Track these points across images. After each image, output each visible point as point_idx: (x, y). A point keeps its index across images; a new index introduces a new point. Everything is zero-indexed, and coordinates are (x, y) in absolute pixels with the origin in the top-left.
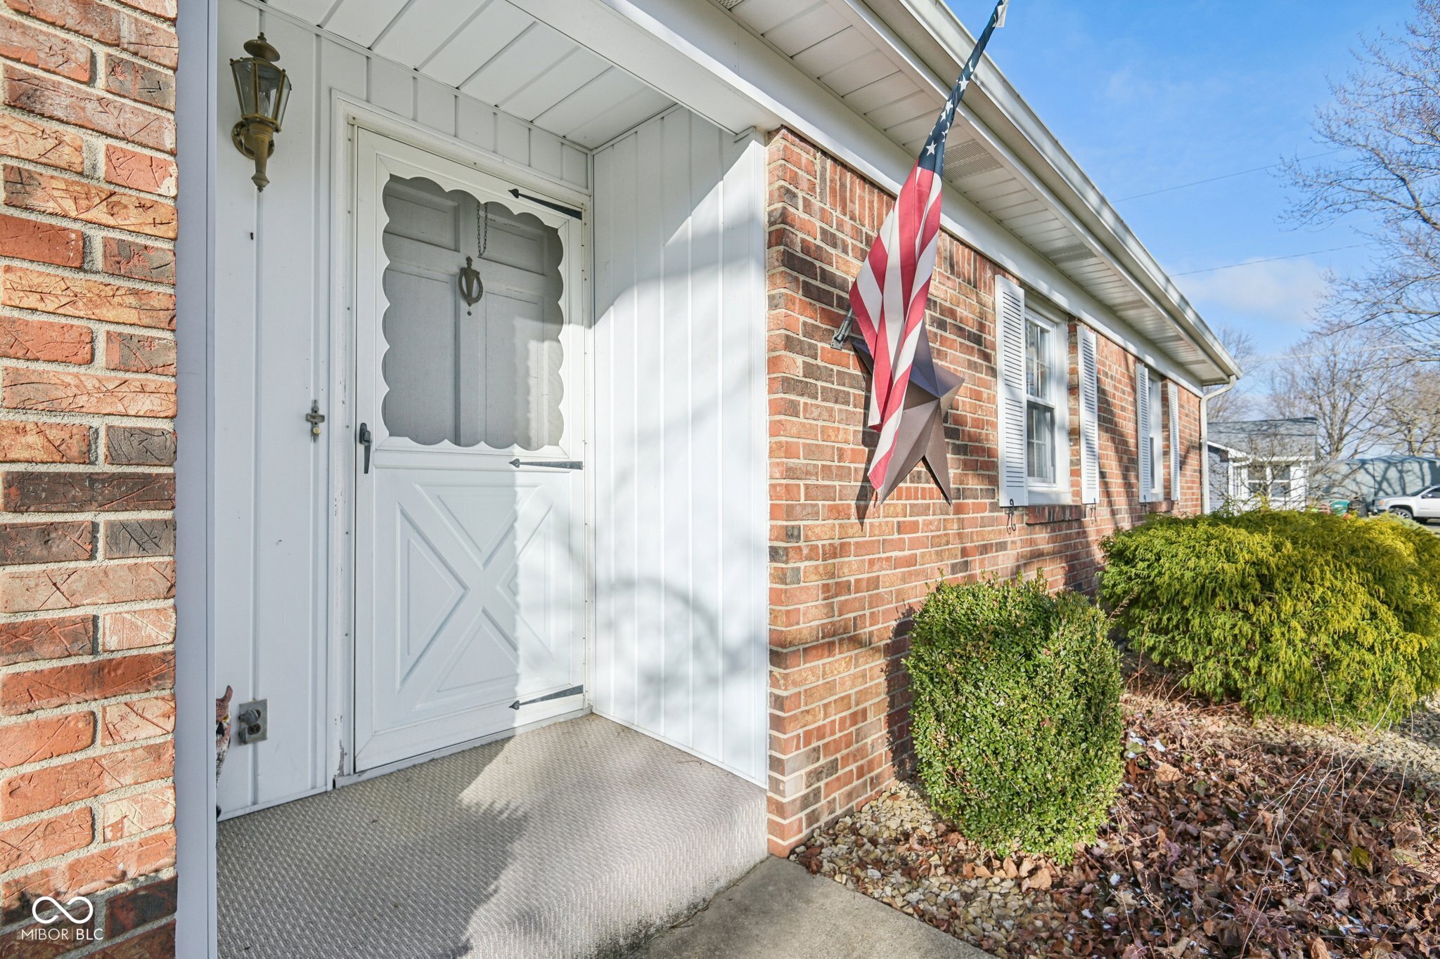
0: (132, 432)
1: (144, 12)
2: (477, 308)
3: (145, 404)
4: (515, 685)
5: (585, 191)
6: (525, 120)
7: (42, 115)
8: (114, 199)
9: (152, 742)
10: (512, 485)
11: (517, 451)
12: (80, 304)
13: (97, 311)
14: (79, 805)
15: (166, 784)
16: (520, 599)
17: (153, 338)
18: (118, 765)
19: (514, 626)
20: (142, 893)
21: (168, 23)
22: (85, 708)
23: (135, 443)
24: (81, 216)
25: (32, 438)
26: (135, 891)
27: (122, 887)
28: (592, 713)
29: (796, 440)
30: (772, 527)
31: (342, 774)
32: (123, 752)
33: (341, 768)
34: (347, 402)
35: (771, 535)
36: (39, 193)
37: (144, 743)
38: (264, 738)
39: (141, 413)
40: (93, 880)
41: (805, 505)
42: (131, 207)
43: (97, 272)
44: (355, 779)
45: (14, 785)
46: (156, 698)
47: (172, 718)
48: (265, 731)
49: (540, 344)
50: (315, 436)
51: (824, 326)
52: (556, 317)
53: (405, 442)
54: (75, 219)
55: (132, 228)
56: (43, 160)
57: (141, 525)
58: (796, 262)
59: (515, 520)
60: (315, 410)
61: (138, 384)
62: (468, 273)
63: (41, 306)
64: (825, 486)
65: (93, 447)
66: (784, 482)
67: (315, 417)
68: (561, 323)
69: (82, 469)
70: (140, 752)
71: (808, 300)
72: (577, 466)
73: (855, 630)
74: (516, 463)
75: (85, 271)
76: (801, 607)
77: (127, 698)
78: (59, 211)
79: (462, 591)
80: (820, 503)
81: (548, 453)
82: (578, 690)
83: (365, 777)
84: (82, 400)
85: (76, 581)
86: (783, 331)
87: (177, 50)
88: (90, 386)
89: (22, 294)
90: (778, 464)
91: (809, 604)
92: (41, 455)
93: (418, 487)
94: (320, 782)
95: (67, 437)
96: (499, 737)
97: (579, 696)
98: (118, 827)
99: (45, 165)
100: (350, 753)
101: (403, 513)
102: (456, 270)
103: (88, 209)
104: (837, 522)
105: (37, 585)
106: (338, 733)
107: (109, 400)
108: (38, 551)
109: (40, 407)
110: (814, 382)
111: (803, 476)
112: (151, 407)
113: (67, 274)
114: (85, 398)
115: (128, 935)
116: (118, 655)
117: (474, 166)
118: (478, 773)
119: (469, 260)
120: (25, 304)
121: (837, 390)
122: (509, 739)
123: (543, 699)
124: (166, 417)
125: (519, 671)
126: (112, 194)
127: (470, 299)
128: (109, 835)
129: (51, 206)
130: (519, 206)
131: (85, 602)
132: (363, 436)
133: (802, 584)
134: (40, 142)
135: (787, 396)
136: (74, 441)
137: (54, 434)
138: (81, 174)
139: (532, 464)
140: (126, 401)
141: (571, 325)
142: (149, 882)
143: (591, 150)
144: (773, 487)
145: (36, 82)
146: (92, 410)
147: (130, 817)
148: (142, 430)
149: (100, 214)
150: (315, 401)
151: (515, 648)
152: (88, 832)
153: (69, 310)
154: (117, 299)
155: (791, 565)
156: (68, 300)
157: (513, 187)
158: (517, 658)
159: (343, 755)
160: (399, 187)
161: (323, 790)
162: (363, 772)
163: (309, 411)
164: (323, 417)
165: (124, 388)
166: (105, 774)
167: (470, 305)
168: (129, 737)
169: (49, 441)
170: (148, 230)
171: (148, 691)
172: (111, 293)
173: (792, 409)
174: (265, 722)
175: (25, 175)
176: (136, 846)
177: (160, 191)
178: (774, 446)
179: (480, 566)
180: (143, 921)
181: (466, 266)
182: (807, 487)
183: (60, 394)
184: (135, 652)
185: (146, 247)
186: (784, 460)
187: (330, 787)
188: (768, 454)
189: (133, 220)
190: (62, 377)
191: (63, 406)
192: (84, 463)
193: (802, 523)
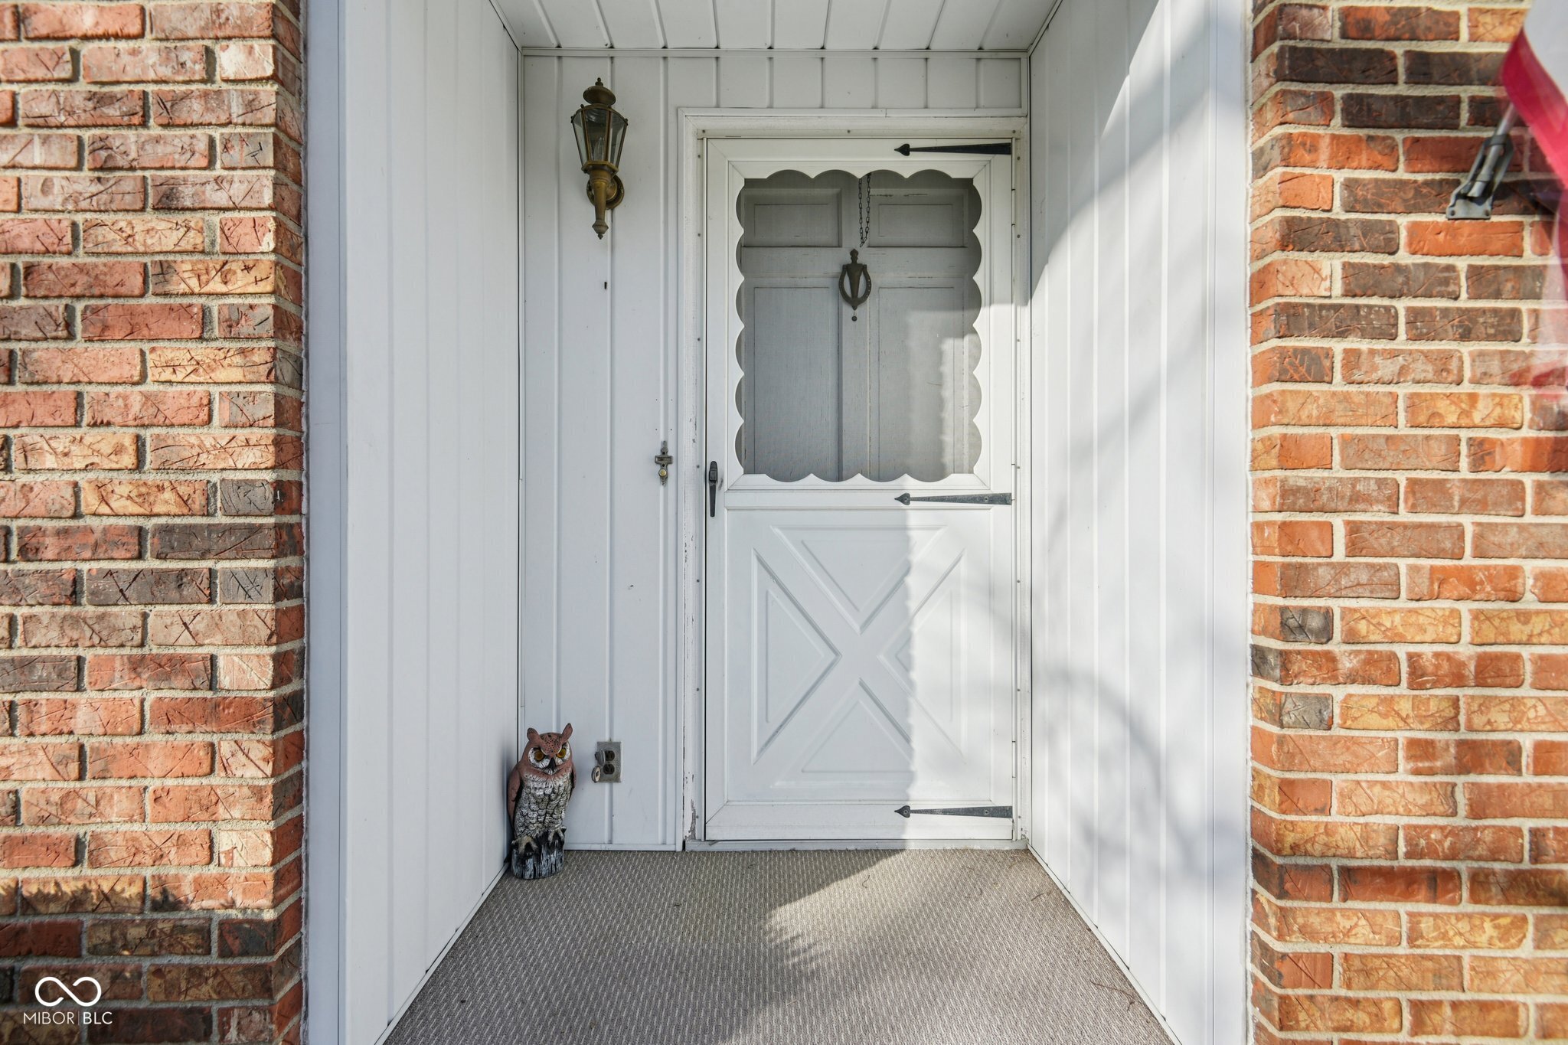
0: (239, 484)
1: (251, 81)
2: (866, 310)
3: (249, 457)
4: (908, 786)
5: (1018, 112)
6: (919, 50)
7: (177, 209)
8: (227, 267)
9: (256, 783)
10: (904, 528)
11: (910, 484)
12: (201, 370)
13: (212, 375)
14: (203, 826)
15: (266, 827)
16: (915, 675)
17: (256, 393)
18: (229, 800)
19: (906, 711)
20: (247, 926)
21: (271, 82)
22: (208, 738)
23: (241, 495)
24: (202, 291)
25: (168, 495)
26: (241, 922)
27: (233, 913)
28: (1027, 851)
29: (1321, 430)
30: (1257, 608)
31: (693, 837)
32: (233, 786)
33: (693, 830)
34: (697, 441)
35: (1254, 623)
36: (175, 278)
37: (250, 782)
38: (617, 780)
39: (246, 467)
40: (210, 897)
41: (1347, 565)
42: (239, 271)
43: (216, 339)
44: (705, 847)
45: (158, 794)
46: (258, 741)
47: (271, 764)
48: (619, 774)
49: (958, 342)
50: (664, 479)
51: (1420, 177)
52: (971, 300)
53: (762, 479)
54: (200, 294)
55: (238, 291)
56: (177, 249)
57: (247, 572)
58: (1320, 62)
59: (907, 572)
60: (664, 452)
61: (243, 439)
62: (854, 270)
63: (173, 378)
64: (1420, 526)
65: (212, 500)
66: (1279, 517)
67: (663, 459)
68: (979, 306)
69: (204, 521)
70: (245, 790)
71: (1363, 132)
72: (1004, 499)
73: (1535, 859)
74: (904, 499)
75: (207, 340)
76: (1338, 780)
77: (237, 737)
78: (187, 290)
79: (832, 656)
80: (1403, 564)
81: (955, 483)
82: (1005, 812)
83: (716, 847)
84: (203, 458)
85: (199, 622)
86: (1279, 213)
87: (274, 106)
88: (208, 445)
89: (160, 370)
90: (1266, 482)
91: (1361, 777)
92: (174, 510)
93: (777, 531)
94: (670, 840)
95: (191, 492)
96: (881, 846)
97: (1007, 821)
98: (229, 854)
99: (180, 252)
100: (700, 817)
101: (760, 560)
102: (838, 270)
103: (207, 283)
104: (1464, 607)
105: (172, 624)
106: (691, 793)
107: (223, 456)
108: (174, 594)
109: (175, 467)
110: (1386, 302)
111: (1341, 506)
112: (253, 460)
113: (191, 345)
114: (205, 455)
115: (236, 960)
116: (233, 695)
117: (849, 135)
118: (821, 886)
119: (854, 254)
120: (163, 379)
121: (1468, 310)
122: (894, 852)
123: (945, 812)
124: (266, 469)
125: (913, 768)
126: (225, 263)
127: (855, 301)
128: (223, 861)
129: (183, 288)
130: (908, 167)
131: (206, 642)
132: (713, 477)
133: (1336, 731)
134: (175, 232)
135: (1290, 343)
136: (196, 496)
137: (183, 490)
138: (203, 252)
139: (928, 499)
140: (235, 457)
141: (993, 307)
142: (254, 917)
143: (1026, 51)
144: (1258, 527)
145: (172, 181)
146: (211, 466)
147: (239, 848)
148: (247, 482)
149: (216, 286)
150: (665, 443)
151: (908, 740)
152: (206, 852)
153: (193, 378)
154: (228, 361)
155: (1302, 688)
156: (192, 368)
157: (900, 143)
158: (910, 751)
159: (695, 817)
160: (755, 192)
161: (672, 848)
162: (714, 842)
163: (659, 453)
164: (670, 458)
165: (233, 444)
166: (220, 804)
167: (855, 308)
168: (239, 773)
169: (180, 497)
170: (252, 289)
171: (253, 733)
172: (223, 356)
173: (1315, 368)
174: (619, 764)
175: (165, 265)
176: (242, 878)
177: (261, 249)
178: (1260, 446)
179: (857, 627)
180: (245, 953)
181: (849, 261)
182: (1353, 529)
183: (186, 454)
184: (244, 694)
185: (251, 307)
186: (1279, 473)
187: (679, 848)
188: (1248, 464)
189: (240, 283)
190: (188, 439)
191: (191, 464)
192: (203, 515)
193: (1336, 605)
